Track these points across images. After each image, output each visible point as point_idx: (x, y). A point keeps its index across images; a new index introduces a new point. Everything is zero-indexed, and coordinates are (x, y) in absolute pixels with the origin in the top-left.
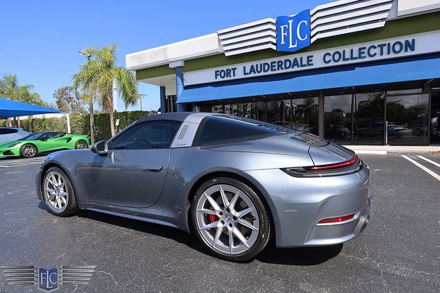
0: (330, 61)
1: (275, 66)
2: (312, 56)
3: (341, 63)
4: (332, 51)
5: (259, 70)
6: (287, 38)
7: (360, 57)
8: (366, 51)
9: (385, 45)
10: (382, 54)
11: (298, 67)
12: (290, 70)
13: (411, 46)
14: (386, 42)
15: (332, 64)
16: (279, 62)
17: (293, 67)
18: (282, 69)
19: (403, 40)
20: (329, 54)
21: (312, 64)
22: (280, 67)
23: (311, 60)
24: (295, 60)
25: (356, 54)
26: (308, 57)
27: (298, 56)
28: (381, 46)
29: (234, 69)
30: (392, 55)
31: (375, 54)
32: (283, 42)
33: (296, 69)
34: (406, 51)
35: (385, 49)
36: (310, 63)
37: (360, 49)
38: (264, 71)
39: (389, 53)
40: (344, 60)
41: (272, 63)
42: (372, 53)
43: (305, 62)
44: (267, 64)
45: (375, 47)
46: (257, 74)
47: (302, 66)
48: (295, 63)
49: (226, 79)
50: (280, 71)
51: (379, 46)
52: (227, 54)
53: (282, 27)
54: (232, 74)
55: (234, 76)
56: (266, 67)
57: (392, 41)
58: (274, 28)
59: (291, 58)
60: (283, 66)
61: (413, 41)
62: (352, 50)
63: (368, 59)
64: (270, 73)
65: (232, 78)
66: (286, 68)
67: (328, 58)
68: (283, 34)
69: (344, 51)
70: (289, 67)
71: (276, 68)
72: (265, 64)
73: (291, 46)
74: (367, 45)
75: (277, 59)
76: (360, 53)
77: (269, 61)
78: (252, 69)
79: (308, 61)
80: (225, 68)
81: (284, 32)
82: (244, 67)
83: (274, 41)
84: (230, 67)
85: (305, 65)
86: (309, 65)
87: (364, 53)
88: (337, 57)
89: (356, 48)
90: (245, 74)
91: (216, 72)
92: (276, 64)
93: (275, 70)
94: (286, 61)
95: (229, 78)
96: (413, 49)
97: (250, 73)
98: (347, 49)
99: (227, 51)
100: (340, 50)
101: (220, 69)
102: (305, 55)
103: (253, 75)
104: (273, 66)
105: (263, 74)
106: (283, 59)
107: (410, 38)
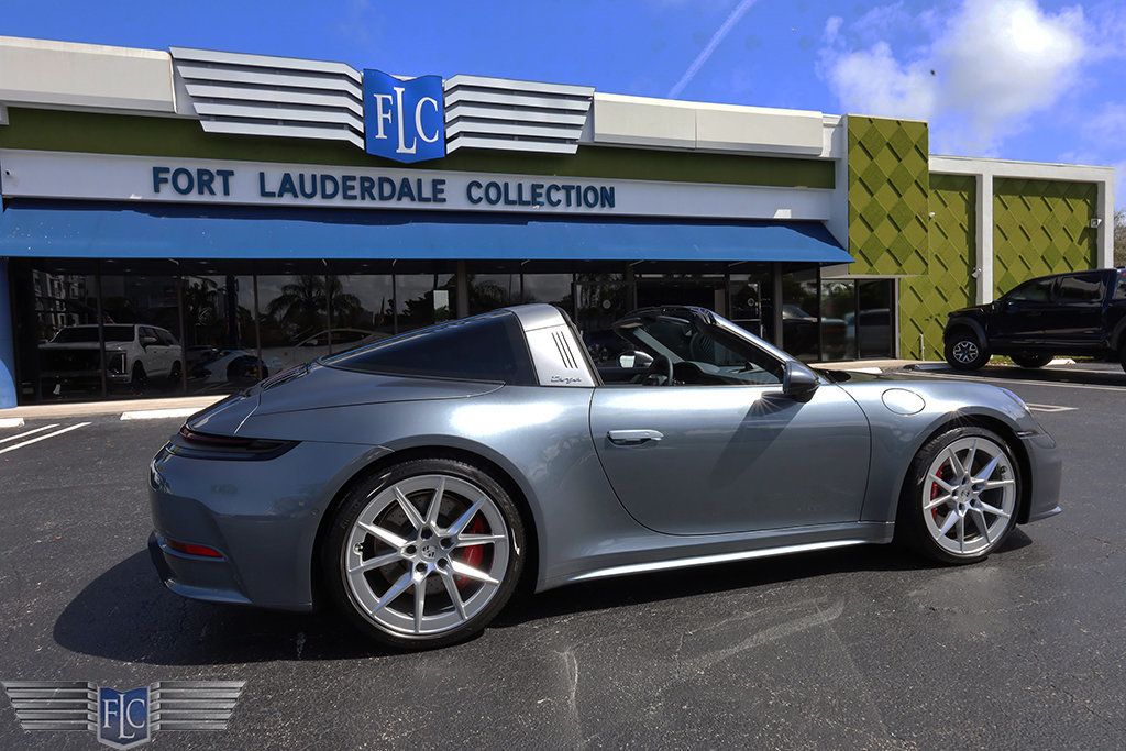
0: (480, 199)
1: (353, 188)
2: (443, 182)
3: (500, 207)
4: (484, 179)
5: (308, 189)
6: (391, 128)
7: (534, 202)
8: (543, 191)
9: (573, 187)
10: (569, 203)
11: (413, 199)
12: (393, 204)
13: (608, 197)
14: (574, 182)
15: (483, 206)
16: (363, 179)
17: (399, 199)
18: (373, 198)
19: (598, 184)
20: (479, 185)
21: (445, 200)
22: (366, 191)
23: (442, 191)
24: (405, 182)
25: (527, 196)
26: (436, 183)
27: (413, 175)
28: (568, 189)
29: (226, 175)
30: (583, 210)
31: (559, 201)
32: (381, 135)
33: (406, 204)
34: (603, 205)
35: (573, 194)
36: (439, 196)
37: (534, 187)
38: (325, 196)
39: (579, 204)
40: (508, 202)
41: (346, 178)
42: (554, 199)
43: (427, 192)
44: (332, 179)
45: (557, 188)
46: (301, 201)
47: (422, 199)
48: (405, 190)
49: (194, 197)
50: (367, 203)
51: (563, 186)
52: (208, 126)
53: (379, 97)
54: (218, 184)
55: (226, 192)
56: (330, 188)
57: (584, 183)
58: (358, 93)
59: (397, 175)
60: (375, 192)
61: (612, 189)
62: (520, 185)
63: (547, 209)
64: (338, 202)
65: (219, 198)
66: (382, 198)
67: (476, 193)
68: (381, 116)
69: (506, 185)
70: (390, 198)
71: (357, 192)
72: (325, 178)
73: (402, 149)
74: (547, 181)
75: (359, 172)
76: (535, 195)
77: (338, 172)
78: (287, 185)
79: (436, 191)
80: (193, 165)
81: (385, 112)
82: (262, 175)
83: (360, 126)
84: (213, 165)
85: (427, 200)
86: (436, 200)
87: (541, 195)
88: (493, 194)
89: (527, 182)
90: (264, 193)
91: (157, 171)
92: (356, 184)
93: (355, 197)
94: (382, 180)
95: (206, 198)
96: (612, 205)
97: (281, 195)
98: (513, 181)
99: (208, 117)
100: (500, 179)
101: (173, 164)
102: (427, 177)
103: (287, 200)
104: (347, 188)
105: (317, 201)
106: (375, 173)
107: (608, 184)
